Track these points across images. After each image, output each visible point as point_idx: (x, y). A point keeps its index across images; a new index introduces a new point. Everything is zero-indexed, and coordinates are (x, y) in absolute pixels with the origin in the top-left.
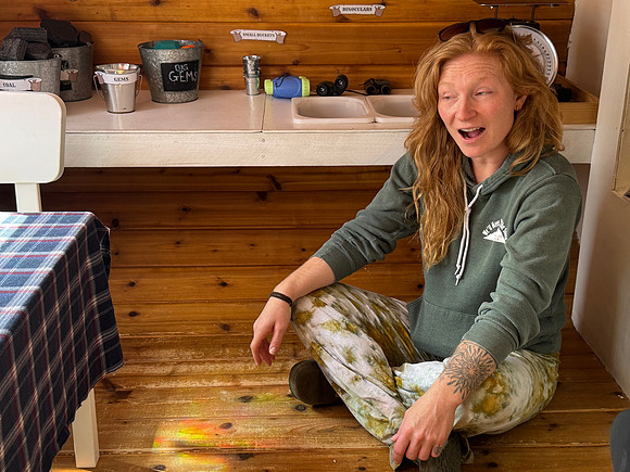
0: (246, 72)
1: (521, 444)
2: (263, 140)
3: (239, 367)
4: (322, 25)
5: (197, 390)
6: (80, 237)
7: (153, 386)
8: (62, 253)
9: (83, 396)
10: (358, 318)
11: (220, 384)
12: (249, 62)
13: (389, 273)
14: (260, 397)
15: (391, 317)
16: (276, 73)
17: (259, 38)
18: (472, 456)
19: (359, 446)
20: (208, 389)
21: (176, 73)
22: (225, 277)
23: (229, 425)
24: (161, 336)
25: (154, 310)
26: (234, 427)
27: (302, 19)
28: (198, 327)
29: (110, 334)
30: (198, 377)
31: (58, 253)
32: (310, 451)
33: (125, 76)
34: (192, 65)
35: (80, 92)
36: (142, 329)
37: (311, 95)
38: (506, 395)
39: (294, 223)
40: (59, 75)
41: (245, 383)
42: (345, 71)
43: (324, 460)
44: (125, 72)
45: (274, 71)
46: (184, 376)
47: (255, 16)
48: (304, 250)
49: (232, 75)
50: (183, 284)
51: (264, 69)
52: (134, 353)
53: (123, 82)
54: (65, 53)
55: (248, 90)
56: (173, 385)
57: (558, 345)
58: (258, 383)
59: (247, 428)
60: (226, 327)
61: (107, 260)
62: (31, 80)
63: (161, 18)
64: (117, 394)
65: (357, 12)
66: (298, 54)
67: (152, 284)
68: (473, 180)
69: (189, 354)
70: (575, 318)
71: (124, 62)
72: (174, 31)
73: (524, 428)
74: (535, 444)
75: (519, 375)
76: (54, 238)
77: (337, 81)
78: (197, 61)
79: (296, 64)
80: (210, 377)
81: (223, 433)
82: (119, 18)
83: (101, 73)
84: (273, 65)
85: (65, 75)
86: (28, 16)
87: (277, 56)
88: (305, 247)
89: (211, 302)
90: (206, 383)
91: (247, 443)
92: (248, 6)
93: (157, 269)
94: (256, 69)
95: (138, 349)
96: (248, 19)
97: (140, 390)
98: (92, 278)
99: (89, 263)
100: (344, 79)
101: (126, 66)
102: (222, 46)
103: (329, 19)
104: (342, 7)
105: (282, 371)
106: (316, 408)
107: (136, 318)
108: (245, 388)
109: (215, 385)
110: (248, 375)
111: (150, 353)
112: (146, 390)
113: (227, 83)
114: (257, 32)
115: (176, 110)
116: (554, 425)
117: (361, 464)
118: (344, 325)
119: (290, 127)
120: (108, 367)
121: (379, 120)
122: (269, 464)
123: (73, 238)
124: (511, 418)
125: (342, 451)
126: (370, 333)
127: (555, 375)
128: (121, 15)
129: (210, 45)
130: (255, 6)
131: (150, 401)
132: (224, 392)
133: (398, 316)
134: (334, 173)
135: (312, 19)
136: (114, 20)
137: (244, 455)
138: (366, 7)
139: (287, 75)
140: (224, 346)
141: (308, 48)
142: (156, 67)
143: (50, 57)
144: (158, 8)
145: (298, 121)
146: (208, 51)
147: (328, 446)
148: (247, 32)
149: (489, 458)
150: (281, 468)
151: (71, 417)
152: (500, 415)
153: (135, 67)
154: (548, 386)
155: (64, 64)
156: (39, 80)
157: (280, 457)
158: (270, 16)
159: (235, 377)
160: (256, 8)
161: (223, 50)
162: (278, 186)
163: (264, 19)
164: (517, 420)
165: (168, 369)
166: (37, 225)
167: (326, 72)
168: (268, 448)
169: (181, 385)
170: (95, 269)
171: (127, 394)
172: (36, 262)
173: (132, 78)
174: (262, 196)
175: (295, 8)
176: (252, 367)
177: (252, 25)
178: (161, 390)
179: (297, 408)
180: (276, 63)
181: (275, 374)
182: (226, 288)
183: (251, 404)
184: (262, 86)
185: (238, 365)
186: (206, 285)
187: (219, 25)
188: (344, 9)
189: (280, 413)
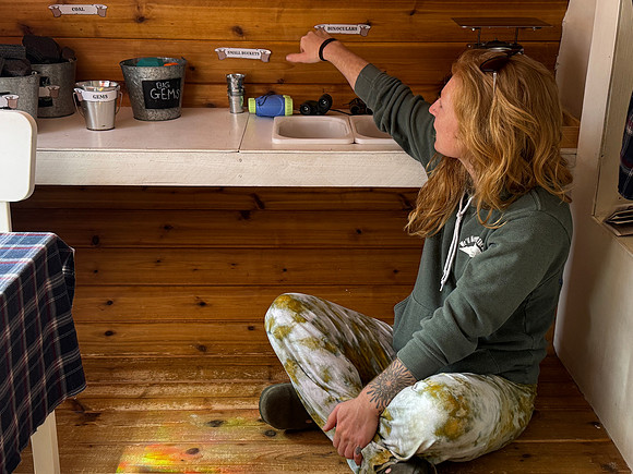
0: (230, 90)
2: (241, 160)
3: (212, 390)
5: (167, 413)
6: (39, 259)
7: (123, 408)
8: (15, 275)
9: (39, 420)
10: (337, 338)
11: (191, 407)
12: (233, 80)
14: (231, 421)
15: (369, 336)
16: (261, 91)
17: (244, 56)
20: (179, 412)
21: (158, 91)
22: (204, 297)
23: (196, 451)
24: (136, 357)
25: (132, 330)
26: (201, 453)
27: (287, 38)
28: (174, 347)
29: (71, 357)
30: (170, 399)
31: (11, 276)
33: (105, 93)
34: (174, 83)
35: (55, 111)
36: (117, 348)
37: (294, 114)
38: (470, 419)
39: (277, 242)
40: (37, 91)
41: (217, 406)
42: (329, 90)
44: (105, 89)
45: (259, 90)
46: (155, 399)
47: (240, 34)
48: (285, 270)
49: (217, 92)
50: (162, 304)
51: (248, 88)
52: (106, 374)
53: (102, 100)
54: (46, 70)
55: (231, 108)
56: (143, 407)
58: (230, 407)
59: (214, 453)
60: (202, 348)
61: (70, 281)
62: (8, 97)
63: (145, 35)
64: (85, 416)
65: (343, 32)
66: (283, 73)
67: (130, 303)
69: (162, 376)
70: (556, 343)
71: (104, 80)
72: (158, 48)
75: (485, 400)
77: (321, 100)
78: (179, 79)
79: (281, 82)
80: (181, 400)
81: (189, 459)
82: (103, 35)
83: (80, 90)
84: (258, 84)
85: (46, 91)
86: (11, 31)
87: (262, 74)
88: (286, 267)
89: (189, 322)
90: (177, 407)
91: (212, 470)
92: (232, 25)
93: (135, 288)
94: (240, 88)
95: (111, 369)
96: (232, 37)
97: (109, 413)
98: (52, 300)
99: (49, 285)
100: (328, 98)
101: (107, 84)
102: (206, 64)
104: (327, 26)
105: (255, 395)
106: (287, 433)
107: (111, 337)
108: (216, 411)
109: (186, 408)
110: (220, 398)
111: (124, 374)
112: (116, 412)
113: (212, 100)
114: (241, 50)
115: (157, 128)
116: (527, 456)
118: (323, 344)
119: (269, 147)
120: (69, 390)
121: (359, 141)
123: (30, 260)
124: (476, 443)
126: (347, 355)
127: (529, 406)
128: (105, 31)
129: (194, 63)
130: (240, 24)
131: (119, 423)
132: (194, 416)
133: (376, 336)
134: (318, 193)
135: (297, 38)
136: (97, 36)
138: (351, 26)
139: (272, 93)
140: (199, 368)
142: (137, 84)
143: (28, 74)
144: (142, 25)
145: (277, 141)
146: (192, 68)
148: (232, 50)
152: (464, 439)
153: (114, 84)
154: (519, 416)
155: (43, 81)
156: (15, 97)
158: (255, 34)
159: (206, 400)
160: (240, 26)
161: (208, 68)
162: (262, 205)
163: (249, 37)
164: (482, 445)
165: (140, 391)
167: (310, 91)
169: (152, 407)
170: (56, 291)
171: (95, 416)
173: (112, 96)
174: (245, 215)
175: (280, 27)
176: (226, 390)
177: (237, 43)
178: (130, 413)
179: (268, 434)
180: (261, 81)
181: (248, 398)
182: (205, 308)
183: (221, 428)
184: (246, 104)
185: (211, 387)
186: (184, 305)
187: (203, 43)
188: (329, 29)
189: (249, 439)
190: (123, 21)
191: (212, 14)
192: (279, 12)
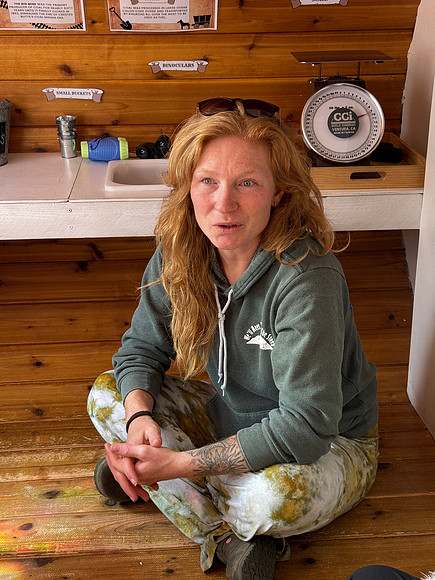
0: (60, 134)
1: (344, 535)
2: (71, 210)
3: (48, 457)
4: (141, 82)
11: (26, 478)
12: (63, 123)
14: (68, 491)
15: (203, 403)
16: (94, 133)
17: (74, 97)
18: (288, 552)
19: (170, 544)
20: (11, 484)
22: (39, 356)
23: (29, 526)
26: (35, 528)
27: (120, 76)
28: (8, 412)
30: (3, 470)
32: (116, 553)
37: (130, 158)
38: (307, 501)
39: (117, 294)
41: (53, 475)
42: (168, 131)
43: (129, 562)
45: (92, 132)
47: (68, 73)
48: (126, 324)
49: (48, 136)
51: (81, 129)
55: (63, 153)
58: (68, 476)
59: (49, 528)
60: (39, 412)
65: (179, 69)
66: (117, 113)
70: (412, 390)
74: (357, 535)
77: (158, 143)
78: (4, 123)
79: (116, 123)
80: (14, 470)
81: (22, 536)
84: (91, 126)
87: (93, 115)
89: (23, 384)
90: (10, 478)
91: (47, 547)
92: (60, 63)
94: (71, 130)
100: (164, 140)
102: (33, 105)
103: (149, 76)
104: (161, 63)
105: (94, 461)
108: (53, 481)
109: (19, 479)
110: (57, 467)
113: (41, 145)
114: (71, 90)
116: (379, 513)
117: (169, 566)
119: (103, 196)
122: (69, 570)
125: (150, 552)
127: (375, 456)
129: (21, 105)
130: (67, 62)
132: (29, 488)
135: (130, 76)
137: (41, 560)
138: (187, 62)
139: (107, 135)
140: (35, 434)
141: (127, 106)
145: (110, 189)
146: (19, 111)
147: (135, 547)
148: (60, 90)
149: (308, 553)
150: (81, 574)
157: (82, 561)
158: (84, 73)
159: (42, 469)
160: (69, 64)
161: (36, 109)
162: (100, 255)
163: (79, 77)
167: (147, 133)
168: (69, 551)
174: (82, 266)
175: (111, 65)
176: (63, 457)
177: (65, 83)
179: (107, 503)
180: (94, 123)
181: (86, 464)
182: (41, 368)
183: (57, 500)
184: (78, 148)
185: (48, 455)
186: (19, 365)
187: (30, 83)
188: (164, 66)
189: (87, 510)
191: (36, 52)
192: (109, 48)
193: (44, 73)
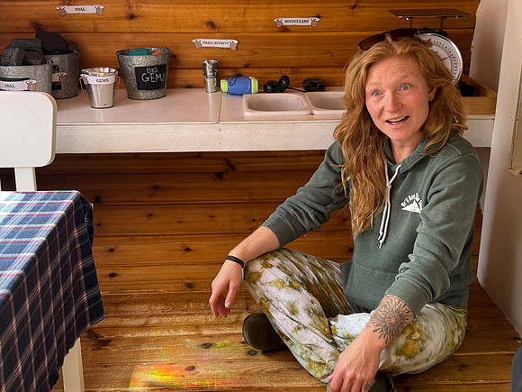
0: (205, 74)
1: (436, 381)
2: (220, 130)
3: (201, 319)
4: (268, 35)
5: (166, 338)
6: (69, 211)
7: (130, 335)
8: (53, 225)
9: (70, 344)
10: (300, 277)
11: (185, 333)
12: (208, 65)
13: (325, 239)
14: (219, 344)
15: (327, 276)
16: (230, 74)
17: (216, 46)
19: (301, 384)
20: (175, 338)
21: (148, 75)
22: (189, 244)
23: (193, 368)
24: (136, 294)
25: (131, 272)
26: (197, 370)
27: (252, 30)
28: (166, 285)
29: (93, 293)
30: (167, 327)
31: (50, 225)
32: (260, 389)
33: (106, 78)
34: (161, 68)
35: (68, 91)
36: (120, 287)
37: (259, 92)
38: (423, 341)
39: (246, 198)
40: (51, 77)
41: (206, 332)
42: (287, 72)
44: (105, 74)
45: (229, 73)
46: (155, 327)
47: (212, 27)
48: (254, 220)
49: (194, 76)
50: (154, 250)
51: (220, 71)
52: (113, 308)
53: (104, 83)
54: (56, 59)
55: (207, 88)
56: (146, 334)
57: (466, 299)
58: (217, 332)
59: (208, 370)
60: (190, 286)
61: (91, 230)
62: (28, 81)
63: (135, 30)
64: (99, 343)
65: (297, 24)
66: (248, 58)
67: (129, 250)
68: (393, 161)
69: (159, 308)
70: (480, 275)
71: (104, 66)
72: (145, 40)
73: (438, 368)
74: (448, 382)
75: (434, 324)
76: (47, 213)
77: (281, 81)
78: (165, 65)
79: (246, 66)
80: (176, 328)
81: (188, 375)
82: (101, 30)
83: (86, 76)
84: (227, 68)
85: (56, 77)
86: (26, 28)
87: (231, 60)
88: (255, 218)
89: (177, 264)
90: (173, 333)
91: (208, 383)
92: (206, 20)
93: (132, 238)
94: (213, 71)
95: (117, 304)
96: (206, 30)
97: (118, 339)
98: (78, 245)
99: (76, 233)
100: (286, 78)
101: (107, 70)
102: (185, 52)
103: (274, 29)
104: (284, 19)
105: (237, 322)
106: (265, 352)
107: (115, 278)
108: (206, 336)
109: (181, 334)
110: (208, 326)
111: (127, 308)
112: (124, 339)
113: (190, 82)
114: (214, 41)
115: (148, 105)
116: (464, 366)
118: (288, 283)
119: (242, 119)
120: (91, 320)
121: (315, 112)
123: (63, 212)
124: (428, 360)
125: (287, 389)
126: (309, 290)
127: (464, 324)
128: (102, 27)
129: (176, 52)
130: (213, 19)
131: (127, 348)
132: (189, 340)
133: (332, 275)
134: (278, 157)
135: (260, 29)
136: (96, 31)
138: (304, 19)
139: (239, 75)
140: (188, 301)
141: (256, 53)
142: (131, 70)
143: (44, 62)
144: (133, 21)
145: (248, 114)
146: (174, 56)
147: (275, 385)
148: (206, 40)
151: (61, 362)
152: (419, 358)
153: (114, 70)
154: (458, 333)
155: (55, 69)
156: (34, 82)
158: (225, 28)
159: (197, 327)
160: (213, 21)
161: (187, 56)
162: (232, 168)
163: (220, 30)
164: (432, 362)
165: (142, 321)
166: (33, 202)
167: (270, 73)
168: (225, 387)
169: (153, 334)
170: (81, 238)
171: (107, 342)
172: (32, 233)
173: (112, 79)
174: (219, 176)
175: (246, 21)
176: (212, 318)
177: (210, 35)
178: (136, 339)
179: (249, 353)
180: (230, 66)
181: (231, 325)
182: (190, 253)
183: (211, 350)
184: (219, 85)
185: (200, 317)
186: (173, 250)
187: (182, 35)
188: (286, 22)
189: (235, 357)
190: (117, 19)
191: (189, 11)
192: (245, 8)
193: (194, 27)
